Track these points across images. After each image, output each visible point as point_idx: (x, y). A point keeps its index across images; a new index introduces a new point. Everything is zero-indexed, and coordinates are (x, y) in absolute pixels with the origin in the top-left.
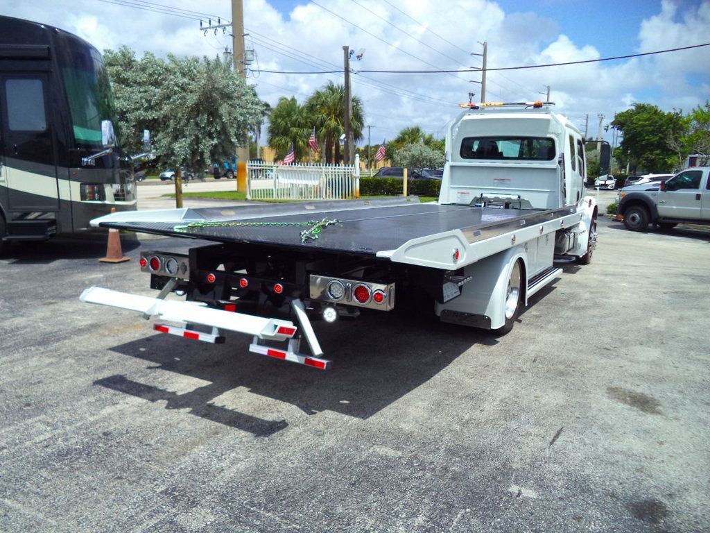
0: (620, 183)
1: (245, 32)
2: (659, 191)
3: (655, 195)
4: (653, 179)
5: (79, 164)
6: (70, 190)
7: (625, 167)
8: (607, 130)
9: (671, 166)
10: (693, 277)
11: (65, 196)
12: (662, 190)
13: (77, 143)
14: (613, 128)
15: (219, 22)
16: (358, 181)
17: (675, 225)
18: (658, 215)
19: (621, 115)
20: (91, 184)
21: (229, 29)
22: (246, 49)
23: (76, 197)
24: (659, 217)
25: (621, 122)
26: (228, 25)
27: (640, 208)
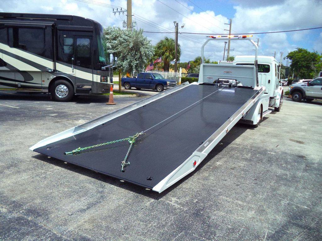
0: (290, 83)
1: (132, 14)
2: (307, 86)
3: (305, 87)
4: (304, 82)
5: (100, 69)
6: (97, 78)
7: (292, 76)
8: (284, 59)
9: (312, 76)
10: (318, 117)
11: (95, 80)
12: (308, 86)
13: (100, 62)
14: (287, 58)
15: (121, 10)
16: (180, 78)
17: (313, 100)
18: (306, 95)
19: (291, 53)
20: (104, 76)
21: (126, 13)
22: (132, 21)
23: (99, 81)
24: (306, 96)
25: (290, 56)
26: (125, 11)
27: (298, 93)
